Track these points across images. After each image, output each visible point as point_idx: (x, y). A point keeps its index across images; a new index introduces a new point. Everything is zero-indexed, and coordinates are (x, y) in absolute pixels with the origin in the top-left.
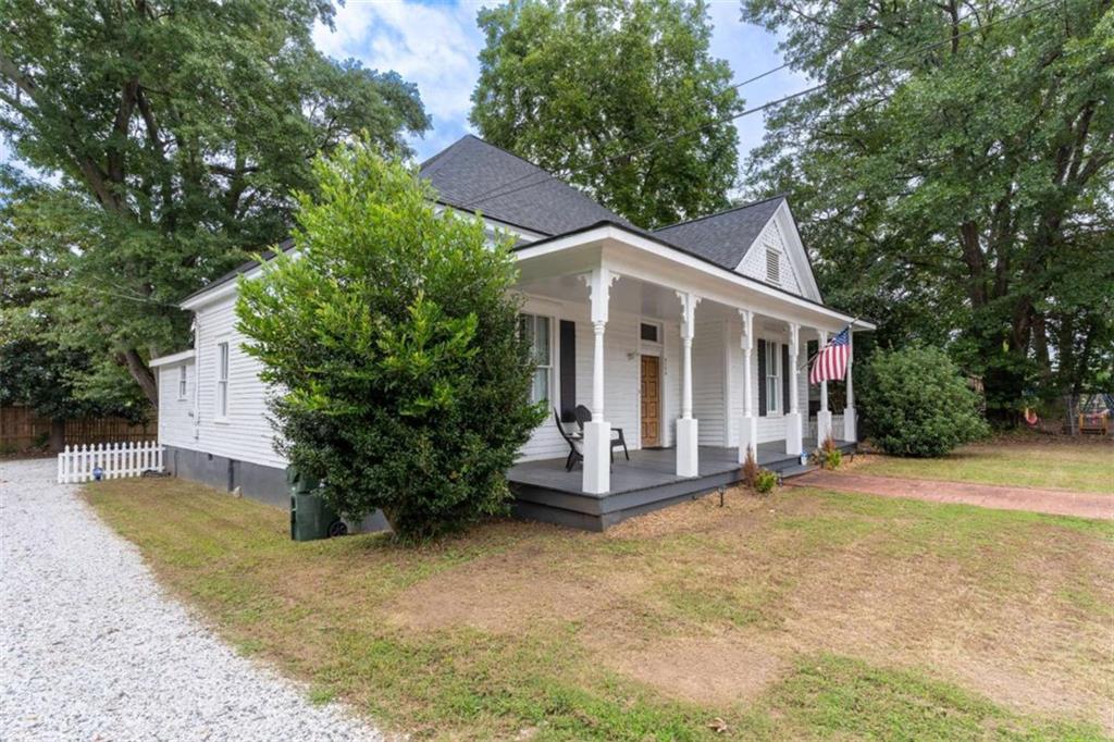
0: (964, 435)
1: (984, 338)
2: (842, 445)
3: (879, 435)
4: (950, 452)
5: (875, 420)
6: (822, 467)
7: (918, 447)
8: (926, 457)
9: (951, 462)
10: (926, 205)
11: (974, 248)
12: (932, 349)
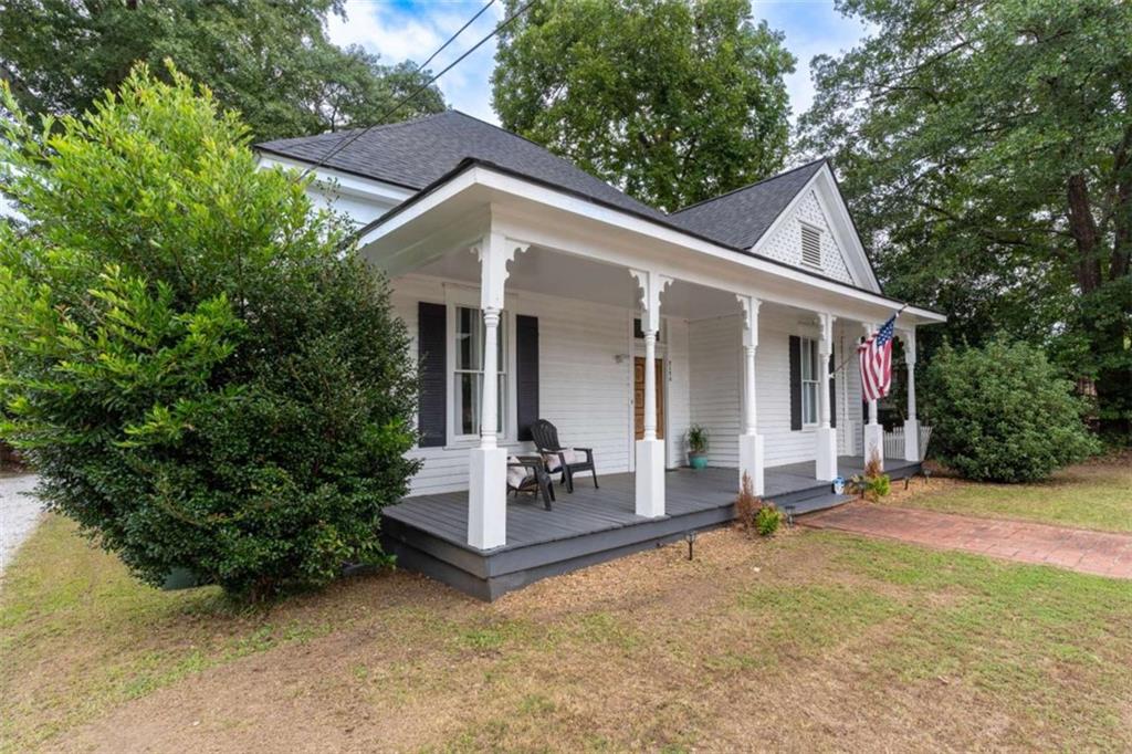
0: (1064, 455)
1: (1098, 330)
2: (902, 466)
3: (950, 454)
4: (1045, 476)
5: (944, 435)
6: (862, 497)
7: (1001, 471)
8: (1012, 483)
9: (1046, 490)
10: (1010, 158)
11: (1083, 219)
12: (1022, 345)
